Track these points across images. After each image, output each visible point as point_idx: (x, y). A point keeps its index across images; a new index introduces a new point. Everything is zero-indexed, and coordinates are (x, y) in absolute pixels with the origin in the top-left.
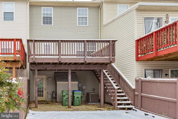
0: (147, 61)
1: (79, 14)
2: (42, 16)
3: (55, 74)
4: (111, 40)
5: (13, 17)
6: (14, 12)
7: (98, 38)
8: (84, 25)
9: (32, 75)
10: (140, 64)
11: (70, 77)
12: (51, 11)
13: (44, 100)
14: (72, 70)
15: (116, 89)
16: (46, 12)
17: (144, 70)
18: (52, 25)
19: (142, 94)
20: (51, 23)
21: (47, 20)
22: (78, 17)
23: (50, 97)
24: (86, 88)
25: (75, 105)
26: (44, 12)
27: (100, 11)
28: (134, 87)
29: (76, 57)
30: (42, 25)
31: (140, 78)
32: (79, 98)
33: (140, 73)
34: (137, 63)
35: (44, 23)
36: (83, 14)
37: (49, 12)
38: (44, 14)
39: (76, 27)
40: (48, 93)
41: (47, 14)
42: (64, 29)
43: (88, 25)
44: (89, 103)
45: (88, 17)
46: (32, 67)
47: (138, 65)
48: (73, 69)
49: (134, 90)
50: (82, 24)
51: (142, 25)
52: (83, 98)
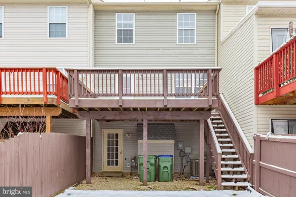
0: (276, 104)
1: (180, 24)
2: (117, 29)
3: (137, 126)
4: (210, 69)
5: (65, 31)
6: (66, 22)
7: (213, 65)
8: (184, 44)
9: (99, 129)
10: (263, 110)
11: (145, 133)
12: (131, 19)
13: (120, 171)
14: (148, 120)
15: (220, 154)
16: (122, 22)
17: (270, 121)
18: (134, 43)
19: (261, 162)
20: (131, 40)
21: (125, 36)
22: (178, 29)
23: (128, 165)
24: (191, 152)
25: (161, 179)
26: (119, 22)
27: (216, 18)
28: (251, 150)
29: (174, 98)
30: (116, 43)
31: (258, 134)
32: (167, 168)
33: (263, 126)
34: (258, 108)
35: (120, 40)
36: (186, 24)
37: (128, 22)
38: (119, 25)
39: (175, 46)
40: (126, 159)
41: (125, 25)
42: (154, 51)
43: (195, 43)
44: (192, 177)
45: (195, 29)
46: (81, 115)
47: (259, 112)
48: (152, 118)
49: (252, 155)
50: (186, 40)
51: (267, 41)
52: (186, 169)
